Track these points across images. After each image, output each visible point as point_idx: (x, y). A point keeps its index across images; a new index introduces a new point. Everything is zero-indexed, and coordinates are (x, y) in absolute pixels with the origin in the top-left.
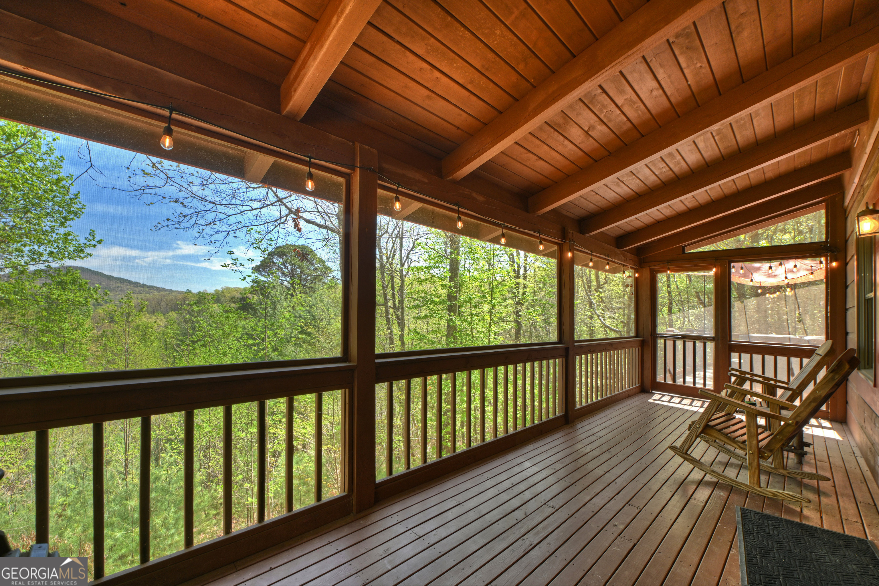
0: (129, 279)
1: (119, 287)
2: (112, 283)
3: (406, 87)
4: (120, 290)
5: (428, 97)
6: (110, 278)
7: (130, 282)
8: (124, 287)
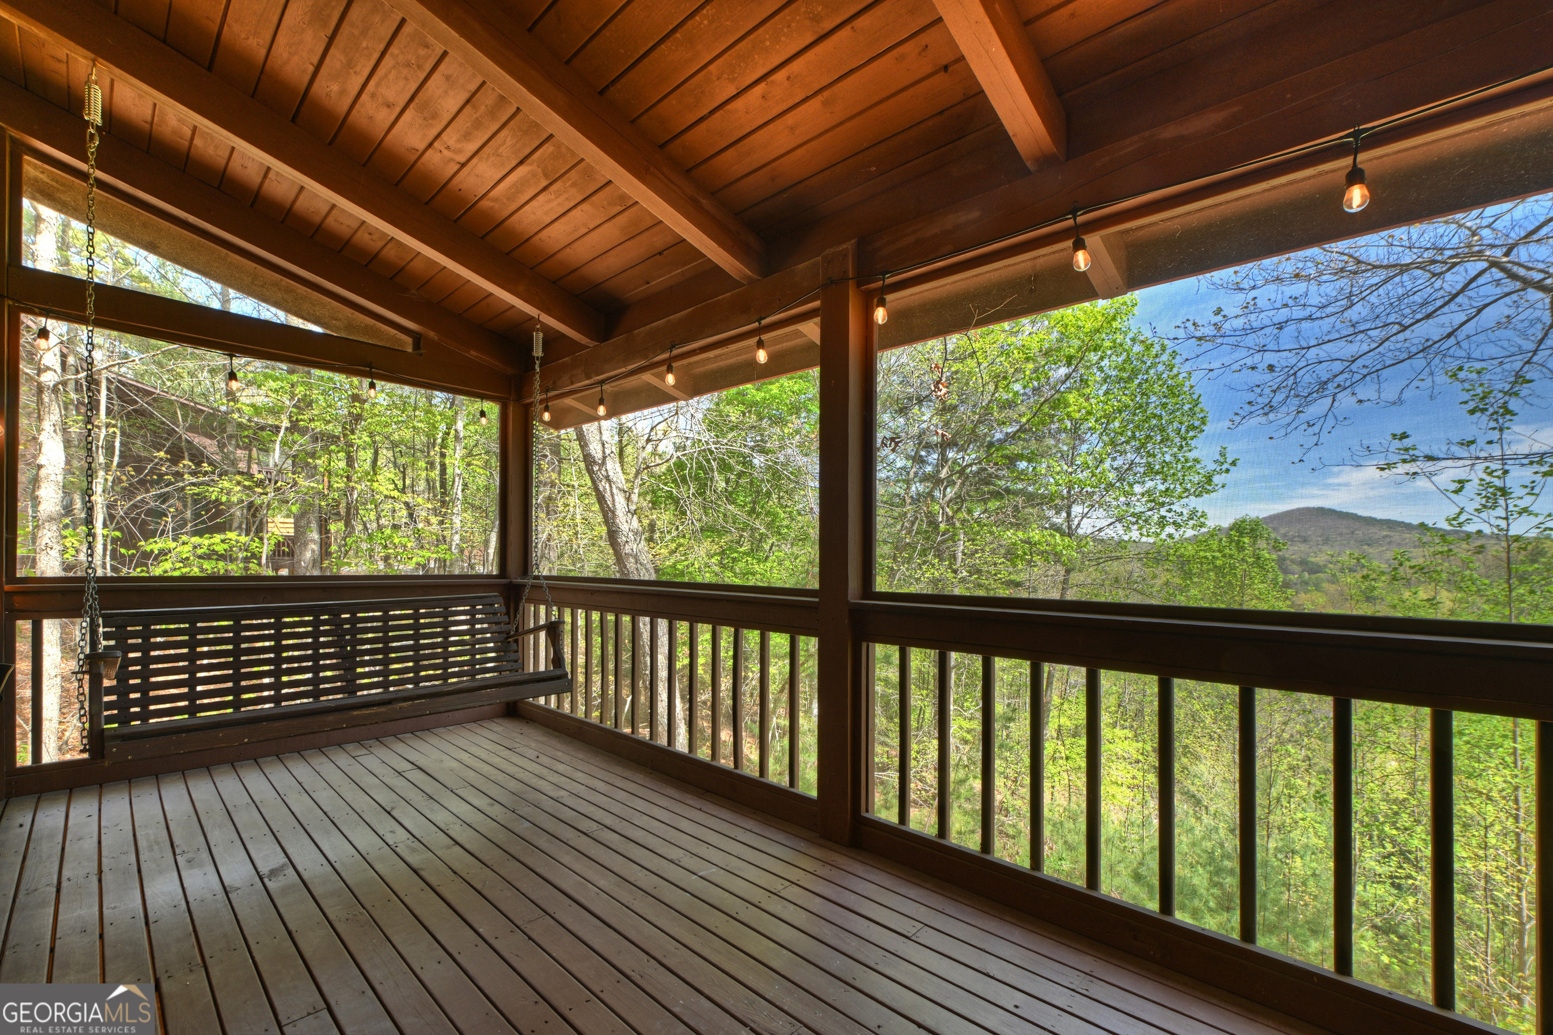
0: (1407, 521)
1: (1386, 536)
2: (1373, 530)
3: (792, 129)
4: (1390, 543)
5: (826, 103)
6: (1371, 521)
7: (1408, 527)
8: (1396, 536)
